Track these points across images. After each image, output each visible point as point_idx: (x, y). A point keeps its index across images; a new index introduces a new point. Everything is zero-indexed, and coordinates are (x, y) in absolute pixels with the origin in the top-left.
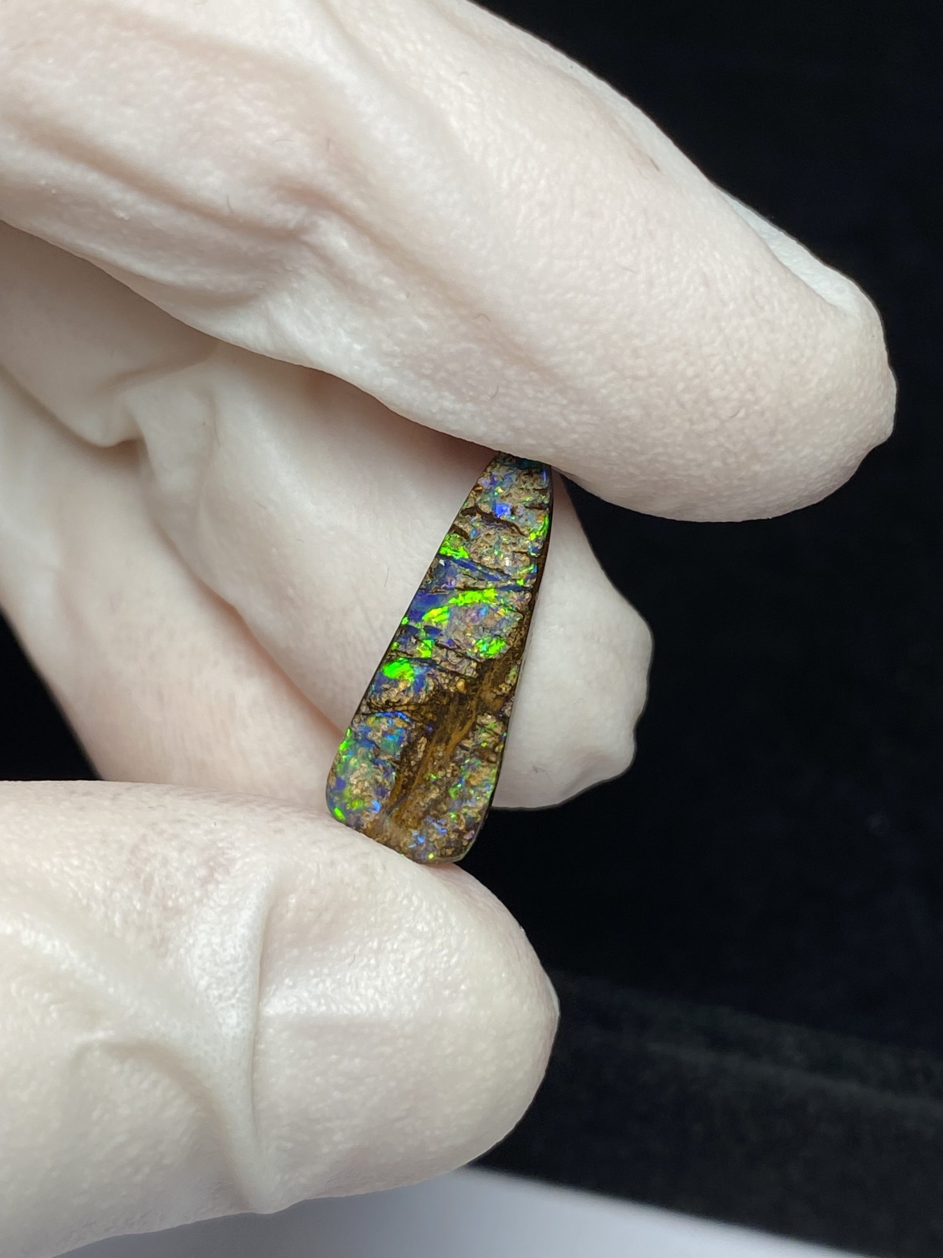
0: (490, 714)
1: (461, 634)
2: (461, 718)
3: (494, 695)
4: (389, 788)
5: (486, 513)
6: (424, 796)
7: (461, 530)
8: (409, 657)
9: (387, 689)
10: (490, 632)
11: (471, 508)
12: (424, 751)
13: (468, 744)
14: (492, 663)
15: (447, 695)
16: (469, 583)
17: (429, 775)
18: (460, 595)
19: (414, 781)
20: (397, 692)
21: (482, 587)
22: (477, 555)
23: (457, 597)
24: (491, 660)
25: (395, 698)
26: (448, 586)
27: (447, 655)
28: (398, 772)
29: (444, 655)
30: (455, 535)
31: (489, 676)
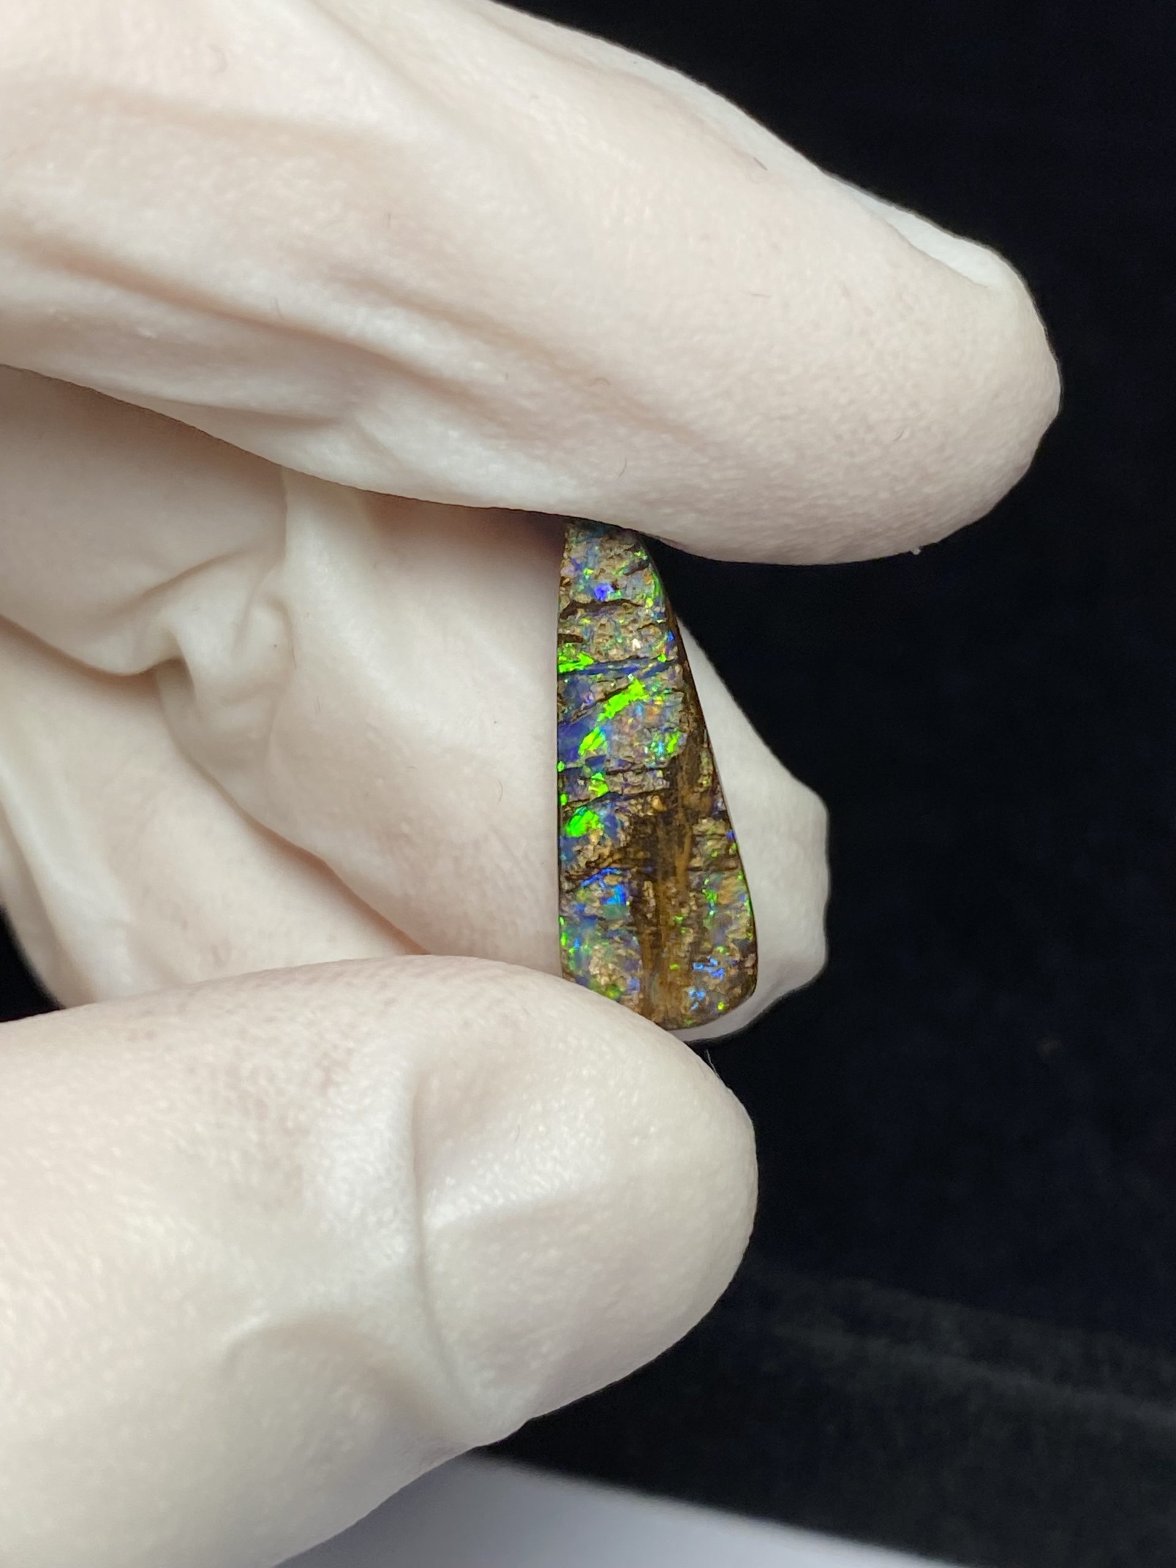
0: (704, 818)
1: (628, 748)
2: (676, 839)
3: (698, 794)
4: (638, 957)
5: (588, 604)
6: (680, 944)
7: (571, 636)
8: (585, 803)
9: (579, 852)
10: (659, 729)
11: (569, 606)
12: (656, 896)
13: (697, 862)
14: (677, 762)
15: (648, 822)
16: (609, 690)
17: (674, 919)
18: (605, 706)
19: (661, 935)
20: (591, 847)
21: (623, 685)
22: (601, 654)
23: (604, 710)
24: (674, 758)
25: (593, 856)
26: (587, 705)
27: (626, 780)
28: (638, 933)
29: (622, 780)
30: (567, 645)
31: (681, 778)
